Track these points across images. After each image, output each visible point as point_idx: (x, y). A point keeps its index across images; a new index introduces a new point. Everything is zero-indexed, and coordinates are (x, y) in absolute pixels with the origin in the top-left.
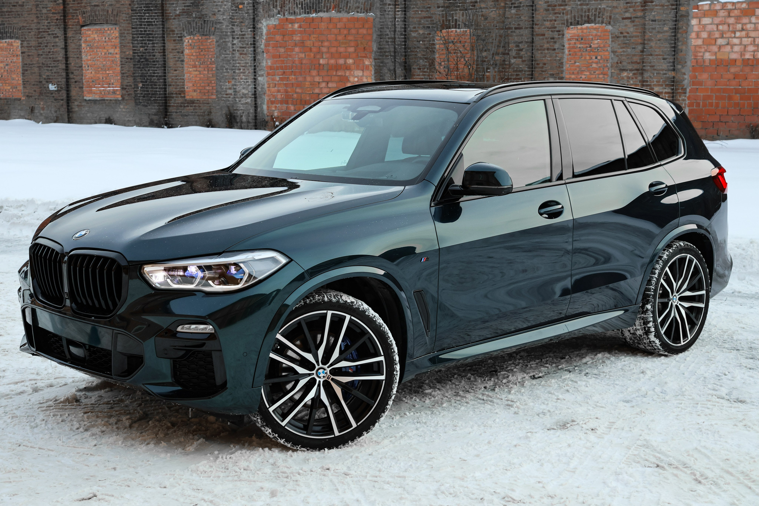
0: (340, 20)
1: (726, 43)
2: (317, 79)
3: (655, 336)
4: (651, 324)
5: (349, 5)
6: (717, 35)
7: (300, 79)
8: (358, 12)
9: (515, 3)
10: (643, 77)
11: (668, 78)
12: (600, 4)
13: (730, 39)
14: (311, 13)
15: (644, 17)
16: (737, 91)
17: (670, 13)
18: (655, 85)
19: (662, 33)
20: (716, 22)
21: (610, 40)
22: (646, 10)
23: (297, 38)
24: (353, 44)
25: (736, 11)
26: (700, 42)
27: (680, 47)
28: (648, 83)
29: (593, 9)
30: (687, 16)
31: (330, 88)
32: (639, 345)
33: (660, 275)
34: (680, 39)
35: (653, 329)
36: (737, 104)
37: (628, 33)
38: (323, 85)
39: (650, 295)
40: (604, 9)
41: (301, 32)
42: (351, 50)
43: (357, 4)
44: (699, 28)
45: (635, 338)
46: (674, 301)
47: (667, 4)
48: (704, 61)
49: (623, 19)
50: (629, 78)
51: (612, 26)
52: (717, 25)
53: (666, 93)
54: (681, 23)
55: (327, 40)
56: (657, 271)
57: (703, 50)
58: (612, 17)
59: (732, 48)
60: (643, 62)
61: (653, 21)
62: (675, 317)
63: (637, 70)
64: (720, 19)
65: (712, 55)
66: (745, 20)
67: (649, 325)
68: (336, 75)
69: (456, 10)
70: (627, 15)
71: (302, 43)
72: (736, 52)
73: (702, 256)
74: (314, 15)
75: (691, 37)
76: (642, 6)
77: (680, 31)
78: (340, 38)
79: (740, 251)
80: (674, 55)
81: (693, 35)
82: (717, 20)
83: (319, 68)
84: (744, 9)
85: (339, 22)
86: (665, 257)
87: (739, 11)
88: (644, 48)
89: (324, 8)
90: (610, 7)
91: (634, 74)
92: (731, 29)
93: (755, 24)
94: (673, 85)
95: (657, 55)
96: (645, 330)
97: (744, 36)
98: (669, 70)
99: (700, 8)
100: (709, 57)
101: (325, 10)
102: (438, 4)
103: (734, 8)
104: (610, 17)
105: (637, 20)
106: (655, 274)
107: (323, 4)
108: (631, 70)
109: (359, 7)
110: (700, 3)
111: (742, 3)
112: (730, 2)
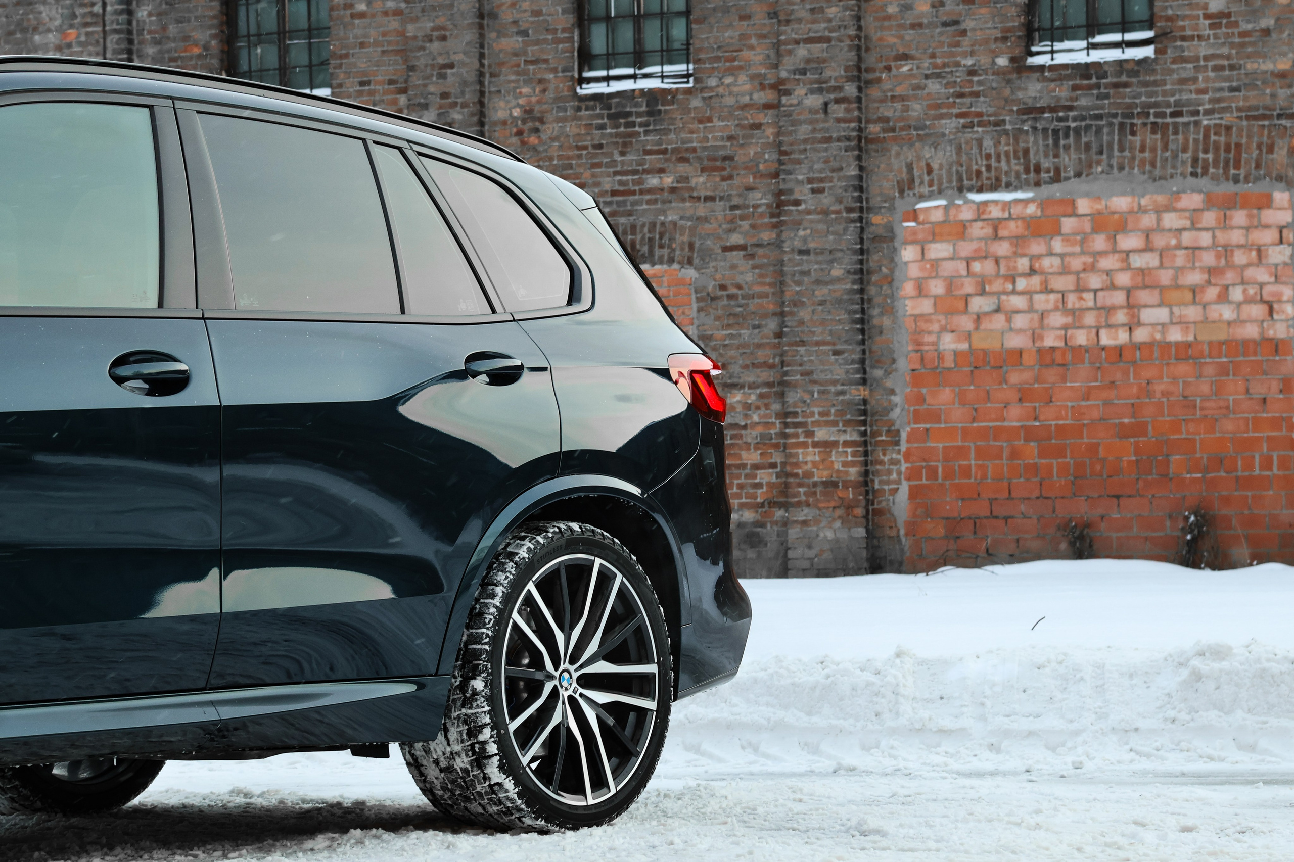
1: (994, 307)
3: (501, 767)
4: (486, 734)
6: (969, 287)
10: (784, 403)
11: (849, 403)
12: (664, 212)
13: (1004, 297)
15: (778, 244)
16: (1029, 434)
17: (845, 230)
18: (817, 424)
19: (827, 283)
20: (963, 254)
21: (695, 306)
22: (782, 223)
25: (1012, 225)
26: (926, 306)
27: (875, 322)
28: (800, 420)
29: (643, 225)
30: (888, 237)
32: (468, 805)
33: (509, 600)
34: (877, 300)
35: (492, 748)
36: (1033, 469)
37: (739, 287)
39: (481, 652)
40: (675, 224)
44: (922, 269)
45: (453, 782)
46: (565, 684)
47: (838, 207)
48: (940, 357)
49: (726, 249)
50: (747, 406)
51: (697, 269)
52: (968, 262)
53: (846, 444)
54: (875, 257)
56: (499, 590)
57: (935, 327)
58: (697, 245)
59: (1009, 320)
60: (783, 363)
61: (801, 252)
62: (562, 726)
63: (769, 385)
64: (974, 245)
65: (959, 340)
66: (1037, 247)
67: (481, 738)
70: (736, 239)
72: (1020, 331)
73: (639, 567)
75: (902, 293)
76: (772, 216)
77: (874, 278)
79: (868, 676)
80: (863, 342)
81: (909, 288)
82: (966, 248)
84: (1031, 217)
86: (523, 553)
87: (1020, 223)
88: (782, 325)
90: (689, 219)
91: (761, 396)
92: (1003, 271)
93: (1062, 256)
94: (864, 423)
95: (818, 343)
96: (474, 753)
97: (1038, 288)
98: (852, 383)
99: (921, 218)
100: (953, 346)
103: (1006, 215)
104: (691, 246)
105: (760, 251)
106: (493, 596)
108: (752, 386)
110: (921, 205)
111: (1026, 202)
112: (996, 202)
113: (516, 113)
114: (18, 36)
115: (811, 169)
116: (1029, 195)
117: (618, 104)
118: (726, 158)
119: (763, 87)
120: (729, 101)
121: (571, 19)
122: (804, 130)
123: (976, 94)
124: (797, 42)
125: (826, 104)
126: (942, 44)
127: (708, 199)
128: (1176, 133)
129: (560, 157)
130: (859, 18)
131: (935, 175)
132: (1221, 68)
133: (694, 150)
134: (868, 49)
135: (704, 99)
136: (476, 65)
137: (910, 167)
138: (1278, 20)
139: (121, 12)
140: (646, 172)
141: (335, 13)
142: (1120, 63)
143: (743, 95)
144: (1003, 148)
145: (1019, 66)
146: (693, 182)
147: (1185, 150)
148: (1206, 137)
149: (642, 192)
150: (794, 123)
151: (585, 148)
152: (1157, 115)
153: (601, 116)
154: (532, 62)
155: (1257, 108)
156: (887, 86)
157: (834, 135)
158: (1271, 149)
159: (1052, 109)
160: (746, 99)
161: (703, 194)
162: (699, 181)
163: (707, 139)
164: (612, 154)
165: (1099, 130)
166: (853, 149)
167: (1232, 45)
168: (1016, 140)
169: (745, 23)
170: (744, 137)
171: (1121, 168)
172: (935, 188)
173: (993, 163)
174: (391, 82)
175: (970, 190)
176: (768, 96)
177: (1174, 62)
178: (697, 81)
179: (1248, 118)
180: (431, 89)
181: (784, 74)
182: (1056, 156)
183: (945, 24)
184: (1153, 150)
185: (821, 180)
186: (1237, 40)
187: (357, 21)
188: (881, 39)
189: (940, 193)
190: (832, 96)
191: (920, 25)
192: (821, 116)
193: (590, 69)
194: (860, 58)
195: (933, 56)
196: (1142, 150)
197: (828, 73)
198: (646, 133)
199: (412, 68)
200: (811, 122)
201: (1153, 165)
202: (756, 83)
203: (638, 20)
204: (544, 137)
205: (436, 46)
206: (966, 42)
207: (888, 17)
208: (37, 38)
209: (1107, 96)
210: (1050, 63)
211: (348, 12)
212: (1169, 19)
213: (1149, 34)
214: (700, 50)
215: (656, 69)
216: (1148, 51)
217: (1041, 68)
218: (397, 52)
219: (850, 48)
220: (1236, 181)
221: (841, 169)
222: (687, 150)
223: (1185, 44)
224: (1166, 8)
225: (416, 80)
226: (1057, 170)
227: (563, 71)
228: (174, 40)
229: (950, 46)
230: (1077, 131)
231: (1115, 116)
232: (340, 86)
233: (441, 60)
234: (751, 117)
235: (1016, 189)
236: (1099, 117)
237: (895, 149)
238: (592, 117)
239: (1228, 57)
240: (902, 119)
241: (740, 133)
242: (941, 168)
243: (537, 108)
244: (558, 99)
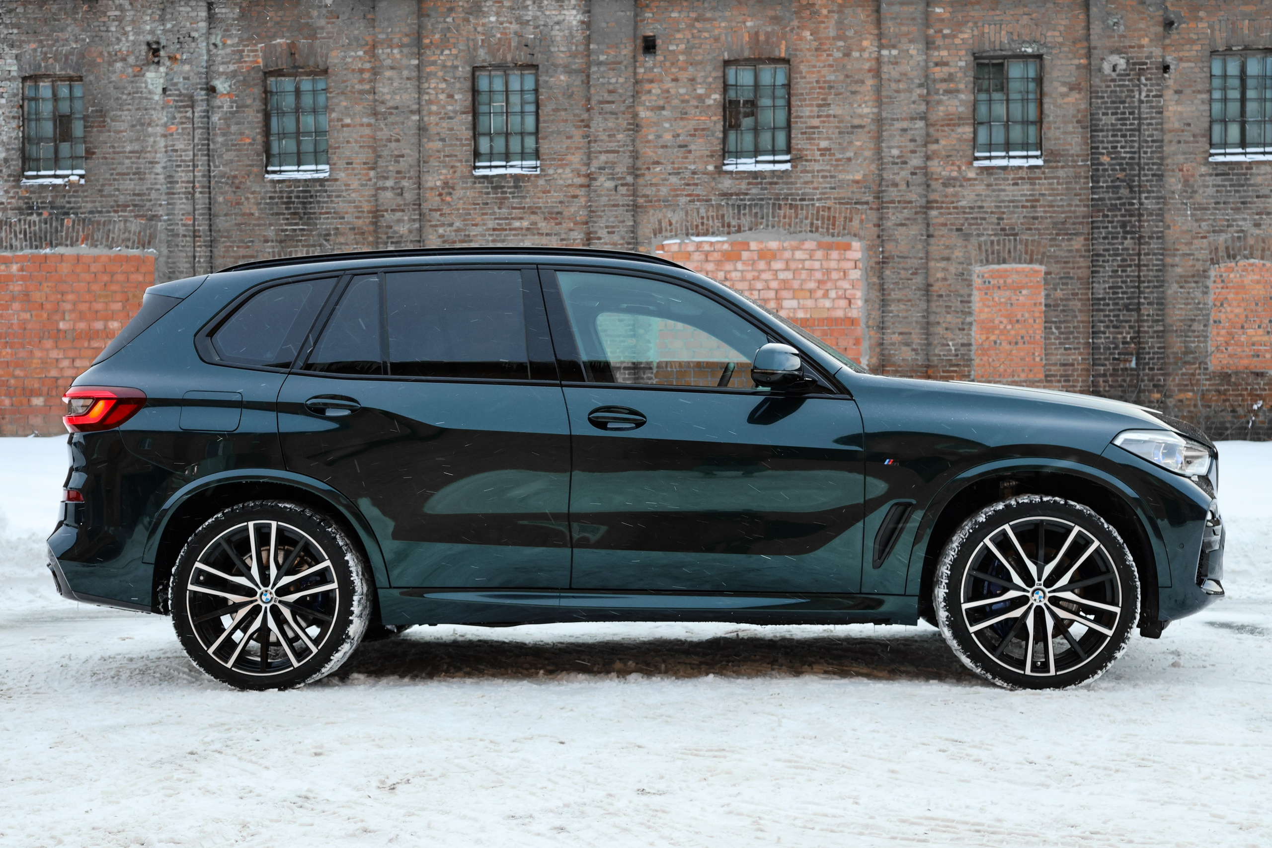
0: (96, 259)
2: (54, 354)
5: (111, 235)
7: (22, 354)
8: (127, 247)
9: (393, 237)
11: (627, 347)
12: (523, 241)
14: (41, 247)
23: (16, 287)
24: (118, 297)
25: (715, 254)
31: (78, 368)
38: (66, 363)
41: (23, 278)
42: (117, 306)
43: (127, 235)
47: (621, 242)
53: (625, 368)
55: (73, 292)
64: (696, 264)
66: (728, 266)
68: (88, 348)
69: (297, 246)
71: (26, 296)
74: (48, 251)
78: (95, 287)
82: (692, 266)
83: (58, 336)
84: (726, 251)
85: (94, 262)
87: (719, 253)
89: (67, 240)
93: (742, 271)
98: (627, 336)
99: (666, 249)
101: (69, 242)
102: (264, 236)
103: (713, 249)
107: (64, 234)
109: (129, 240)
110: (666, 242)
111: (723, 242)
112: (707, 242)
113: (439, 183)
114: (138, 127)
115: (607, 221)
116: (724, 239)
117: (497, 181)
118: (558, 213)
119: (579, 175)
120: (561, 182)
121: (470, 133)
122: (604, 199)
123: (696, 185)
124: (600, 152)
125: (616, 187)
126: (678, 157)
127: (547, 234)
128: (802, 209)
129: (464, 209)
130: (633, 141)
131: (673, 227)
132: (826, 177)
133: (540, 208)
134: (637, 158)
135: (546, 180)
136: (417, 156)
137: (660, 222)
138: (855, 153)
139: (204, 117)
140: (512, 218)
141: (332, 124)
142: (773, 172)
143: (568, 179)
144: (710, 214)
145: (719, 171)
146: (540, 225)
147: (807, 218)
148: (818, 212)
149: (511, 229)
150: (599, 196)
151: (478, 204)
152: (792, 200)
153: (487, 188)
154: (448, 156)
155: (844, 198)
156: (648, 178)
157: (621, 203)
158: (851, 220)
159: (737, 194)
160: (570, 182)
161: (545, 232)
162: (542, 225)
163: (547, 202)
164: (493, 208)
165: (762, 206)
166: (630, 211)
167: (832, 165)
168: (718, 210)
169: (569, 141)
170: (568, 202)
171: (773, 227)
172: (673, 233)
173: (705, 221)
174: (365, 163)
175: (693, 235)
176: (582, 180)
177: (802, 172)
178: (542, 170)
179: (840, 203)
180: (391, 168)
181: (593, 169)
182: (739, 219)
183: (680, 146)
184: (790, 218)
185: (613, 227)
186: (834, 163)
187: (345, 129)
188: (644, 153)
189: (676, 236)
190: (620, 182)
191: (666, 147)
192: (614, 192)
193: (479, 161)
194: (634, 164)
195: (673, 163)
196: (785, 217)
197: (617, 170)
198: (513, 197)
199: (380, 156)
200: (608, 196)
201: (790, 225)
202: (575, 173)
203: (507, 135)
204: (455, 197)
205: (393, 145)
206: (691, 156)
207: (649, 141)
208: (150, 129)
209: (766, 189)
210: (735, 170)
211: (340, 123)
212: (800, 150)
213: (788, 157)
214: (544, 154)
215: (518, 163)
216: (787, 166)
217: (731, 172)
218: (369, 147)
219: (630, 157)
220: (833, 236)
221: (624, 221)
222: (536, 208)
223: (808, 164)
224: (797, 144)
225: (381, 163)
226: (739, 226)
227: (467, 161)
228: (235, 134)
229: (683, 158)
230: (750, 206)
231: (770, 199)
232: (335, 164)
233: (396, 153)
234: (573, 191)
235: (717, 235)
236: (762, 199)
237: (652, 212)
238: (482, 188)
239: (829, 171)
240: (656, 196)
241: (566, 199)
242: (677, 222)
243: (451, 181)
244: (462, 177)
